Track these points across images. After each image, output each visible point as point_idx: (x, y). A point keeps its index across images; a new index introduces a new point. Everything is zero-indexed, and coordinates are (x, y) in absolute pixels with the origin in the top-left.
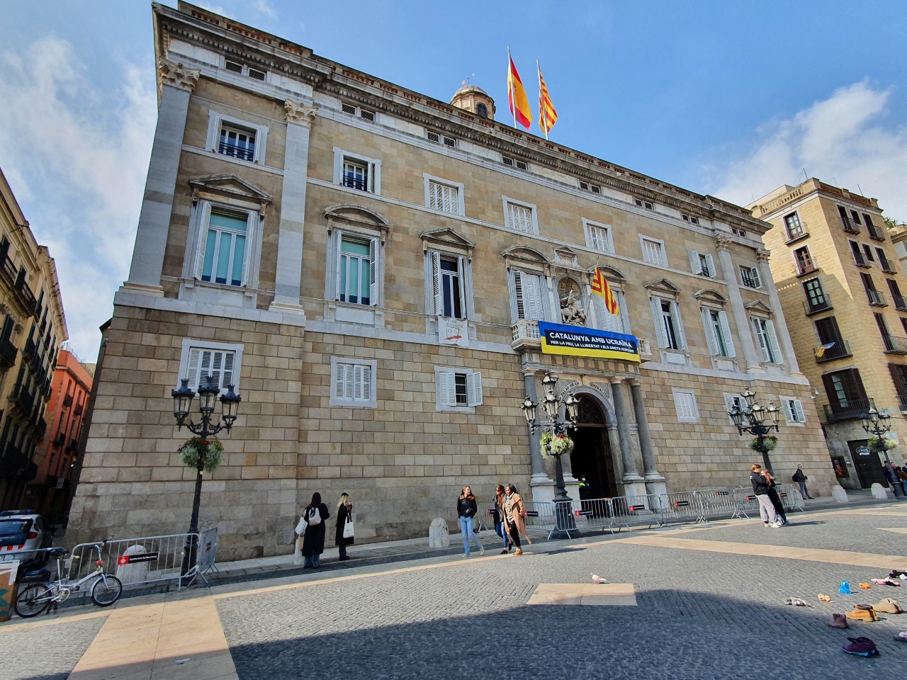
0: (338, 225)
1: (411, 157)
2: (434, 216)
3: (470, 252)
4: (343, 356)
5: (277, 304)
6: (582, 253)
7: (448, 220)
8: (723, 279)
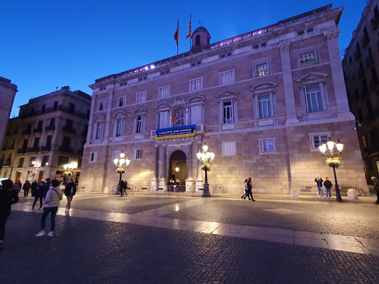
0: (116, 118)
1: (134, 90)
3: (145, 112)
4: (115, 150)
5: (104, 141)
6: (186, 95)
8: (281, 70)
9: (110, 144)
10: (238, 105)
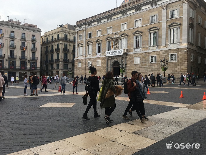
0: (88, 44)
3: (101, 41)
4: (89, 61)
5: (83, 57)
8: (162, 20)
9: (86, 58)
10: (142, 38)
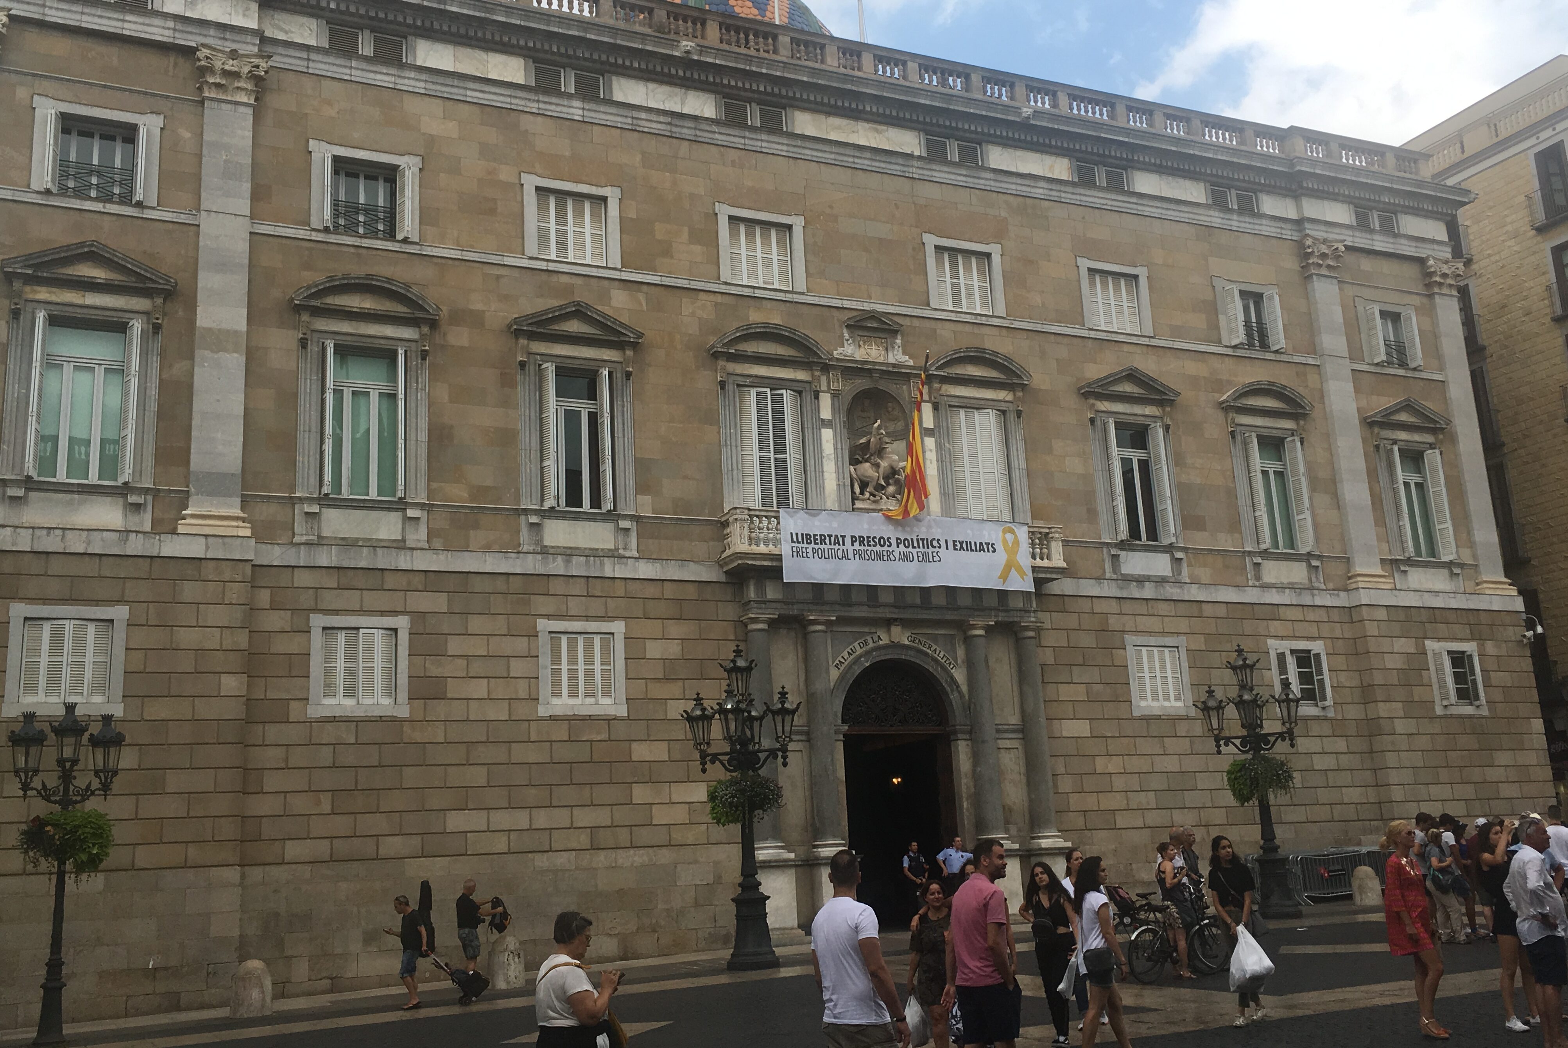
0: (322, 324)
1: (491, 136)
2: (544, 276)
3: (629, 353)
4: (336, 612)
5: (193, 516)
6: (916, 322)
7: (579, 281)
8: (1311, 352)
